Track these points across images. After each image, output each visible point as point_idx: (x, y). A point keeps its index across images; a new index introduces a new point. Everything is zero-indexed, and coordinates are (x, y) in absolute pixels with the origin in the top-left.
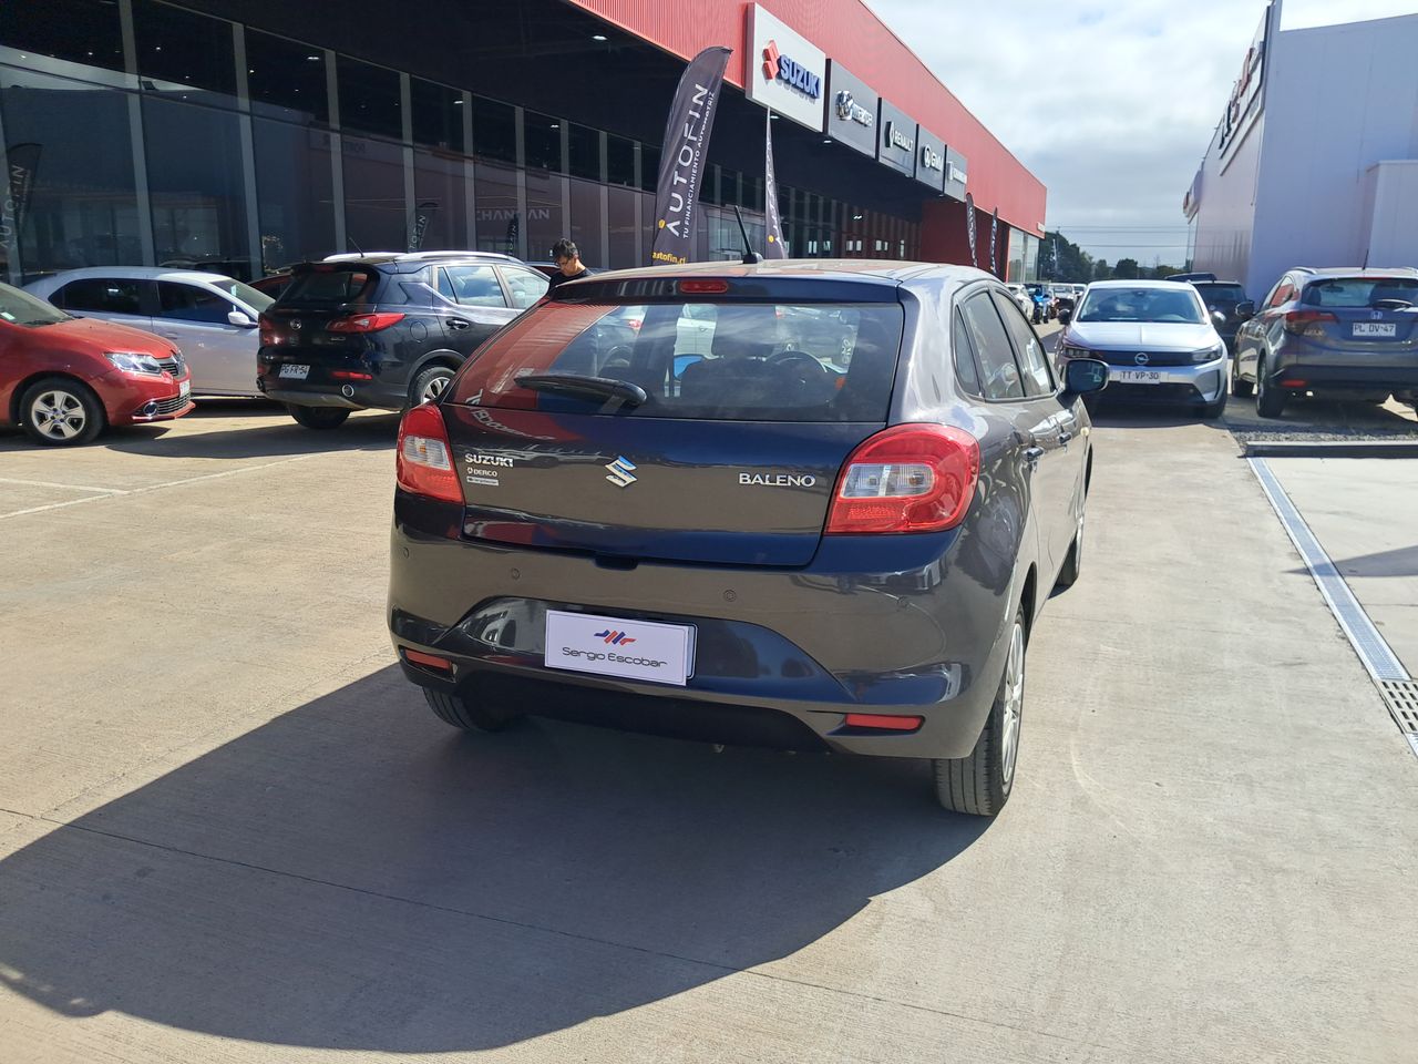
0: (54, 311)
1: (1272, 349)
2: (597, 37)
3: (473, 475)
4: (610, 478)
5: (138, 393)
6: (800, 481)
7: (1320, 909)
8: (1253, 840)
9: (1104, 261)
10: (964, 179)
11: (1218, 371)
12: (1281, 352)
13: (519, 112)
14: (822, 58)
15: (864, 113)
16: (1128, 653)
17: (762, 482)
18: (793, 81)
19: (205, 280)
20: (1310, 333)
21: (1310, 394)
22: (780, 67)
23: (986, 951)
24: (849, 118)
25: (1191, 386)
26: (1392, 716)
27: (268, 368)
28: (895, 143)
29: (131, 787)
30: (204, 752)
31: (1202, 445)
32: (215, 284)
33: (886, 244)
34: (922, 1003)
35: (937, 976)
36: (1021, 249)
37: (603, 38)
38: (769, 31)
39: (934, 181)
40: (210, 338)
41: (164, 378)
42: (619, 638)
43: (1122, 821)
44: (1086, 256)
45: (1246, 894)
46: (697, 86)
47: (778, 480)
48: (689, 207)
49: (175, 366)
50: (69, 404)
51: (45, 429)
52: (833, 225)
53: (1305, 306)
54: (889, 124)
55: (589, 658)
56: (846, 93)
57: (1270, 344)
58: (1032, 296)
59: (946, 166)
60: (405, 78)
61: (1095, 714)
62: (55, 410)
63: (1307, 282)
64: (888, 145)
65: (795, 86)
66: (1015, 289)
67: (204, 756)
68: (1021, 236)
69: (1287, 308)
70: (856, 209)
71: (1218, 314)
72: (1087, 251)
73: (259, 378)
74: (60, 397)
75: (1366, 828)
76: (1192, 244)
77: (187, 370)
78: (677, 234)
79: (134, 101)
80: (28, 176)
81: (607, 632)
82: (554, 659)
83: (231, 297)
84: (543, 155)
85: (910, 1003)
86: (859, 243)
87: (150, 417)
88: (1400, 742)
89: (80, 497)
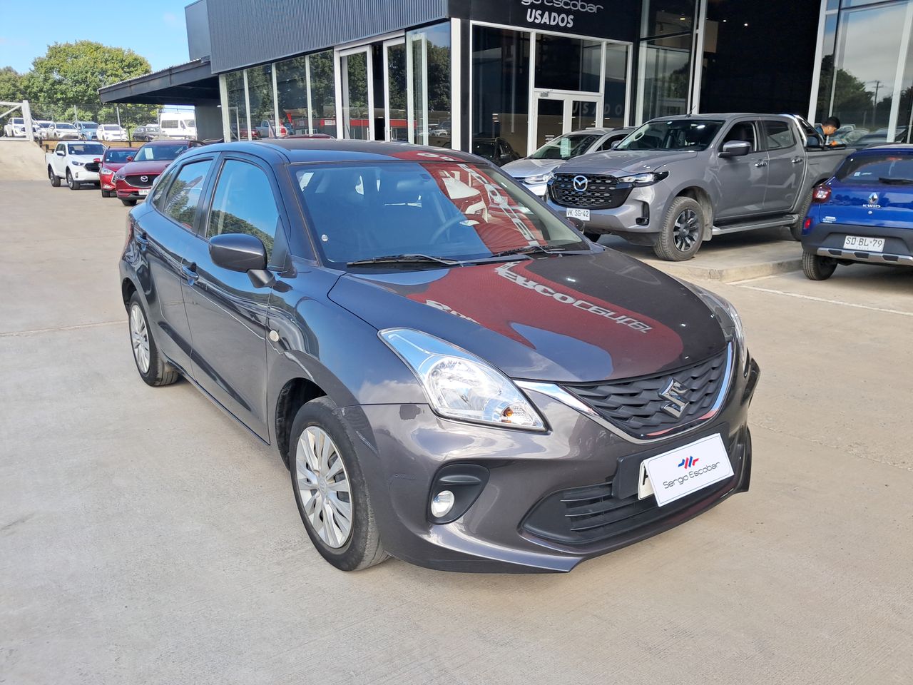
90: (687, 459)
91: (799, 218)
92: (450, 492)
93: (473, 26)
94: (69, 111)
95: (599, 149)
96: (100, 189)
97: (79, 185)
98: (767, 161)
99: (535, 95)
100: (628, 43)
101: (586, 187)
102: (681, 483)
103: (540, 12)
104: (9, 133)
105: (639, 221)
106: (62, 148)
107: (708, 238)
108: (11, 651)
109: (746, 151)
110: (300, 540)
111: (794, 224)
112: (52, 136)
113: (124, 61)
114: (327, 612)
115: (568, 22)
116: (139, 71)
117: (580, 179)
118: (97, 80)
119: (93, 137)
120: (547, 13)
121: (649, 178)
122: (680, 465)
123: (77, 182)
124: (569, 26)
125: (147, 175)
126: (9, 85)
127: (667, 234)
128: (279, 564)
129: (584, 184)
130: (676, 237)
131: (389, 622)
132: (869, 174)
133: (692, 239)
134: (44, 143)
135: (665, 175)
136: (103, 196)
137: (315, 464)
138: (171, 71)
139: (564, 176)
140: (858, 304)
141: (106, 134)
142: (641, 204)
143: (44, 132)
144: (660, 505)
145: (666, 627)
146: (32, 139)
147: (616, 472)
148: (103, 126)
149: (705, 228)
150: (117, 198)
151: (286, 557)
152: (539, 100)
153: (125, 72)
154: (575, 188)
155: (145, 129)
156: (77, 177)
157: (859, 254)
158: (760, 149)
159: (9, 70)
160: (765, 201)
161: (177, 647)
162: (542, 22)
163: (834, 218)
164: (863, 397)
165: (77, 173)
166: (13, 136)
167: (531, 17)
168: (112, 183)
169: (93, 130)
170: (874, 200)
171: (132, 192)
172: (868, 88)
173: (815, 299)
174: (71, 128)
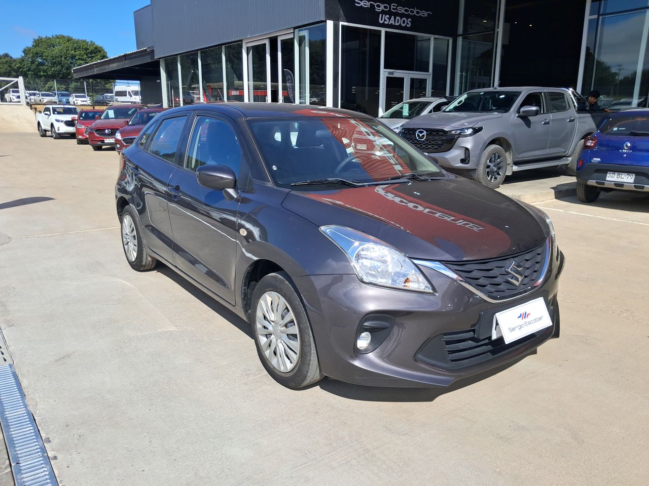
90: (523, 314)
91: (572, 160)
92: (368, 333)
93: (342, 26)
94: (49, 84)
95: (430, 112)
96: (76, 138)
97: (61, 136)
98: (550, 120)
99: (384, 74)
100: (448, 38)
101: (425, 137)
102: (520, 329)
103: (388, 16)
104: (8, 100)
105: (463, 161)
106: (47, 109)
107: (509, 173)
108: (80, 436)
109: (536, 113)
110: (257, 369)
111: (568, 164)
112: (39, 101)
113: (88, 49)
114: (283, 414)
115: (407, 23)
116: (99, 57)
117: (421, 132)
118: (69, 62)
119: (67, 102)
120: (393, 17)
121: (470, 131)
122: (519, 317)
123: (58, 133)
124: (408, 26)
125: (110, 129)
126: (6, 66)
127: (481, 169)
128: (245, 384)
129: (424, 135)
130: (488, 172)
131: (326, 420)
132: (624, 129)
133: (499, 174)
134: (33, 106)
135: (480, 129)
136: (78, 144)
137: (272, 316)
138: (126, 57)
139: (409, 130)
140: (617, 219)
141: (76, 100)
142: (464, 149)
143: (32, 99)
144: (507, 343)
145: (510, 425)
146: (25, 104)
147: (478, 321)
148: (74, 95)
149: (508, 166)
150: (89, 145)
151: (250, 380)
152: (387, 77)
153: (88, 57)
154: (417, 138)
155: (103, 98)
156: (58, 130)
157: (617, 184)
158: (545, 112)
159: (6, 55)
160: (550, 148)
161: (188, 434)
162: (390, 23)
163: (599, 159)
164: (627, 280)
165: (59, 128)
166: (11, 101)
167: (382, 20)
168: (85, 134)
169: (67, 98)
170: (627, 146)
171: (100, 141)
172: (614, 70)
173: (587, 215)
174: (52, 96)
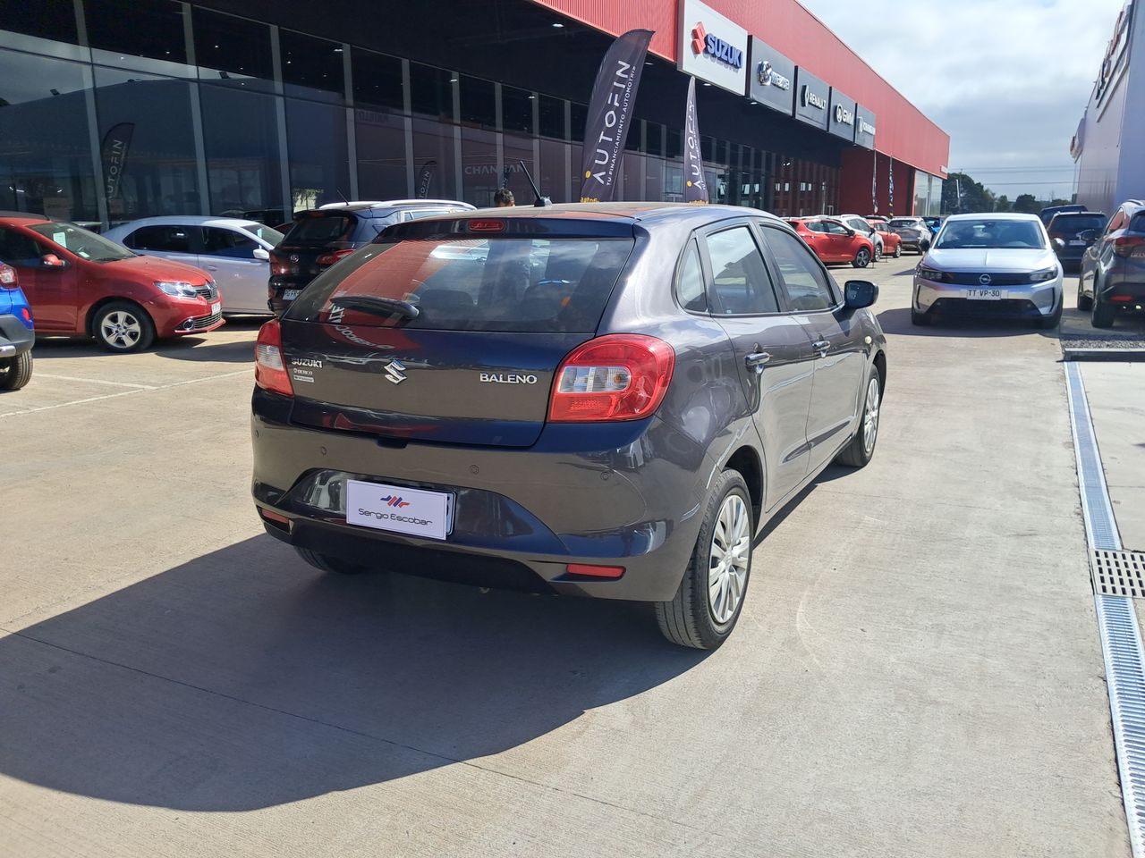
0: (124, 250)
1: (1104, 269)
2: (555, 25)
3: (297, 374)
4: (387, 376)
5: (179, 312)
6: (526, 380)
7: (953, 735)
8: (922, 678)
9: (1005, 197)
10: (872, 130)
11: (1053, 289)
12: (1111, 272)
13: (498, 86)
14: (744, 35)
15: (782, 79)
16: (886, 523)
17: (496, 380)
18: (718, 54)
19: (237, 225)
20: (1135, 256)
21: (1138, 307)
22: (707, 43)
23: (659, 756)
24: (768, 83)
25: (1028, 302)
26: (1091, 581)
27: (276, 292)
28: (809, 103)
29: (70, 607)
30: (132, 583)
31: (1028, 351)
32: (246, 228)
33: (810, 185)
34: (590, 794)
35: (611, 774)
36: (926, 188)
37: (560, 25)
38: (697, 14)
39: (846, 135)
40: (242, 269)
41: (200, 301)
42: (398, 502)
43: (818, 659)
44: (989, 193)
45: (895, 721)
46: (620, 62)
47: (509, 379)
48: (613, 161)
49: (209, 291)
50: (129, 321)
51: (111, 340)
52: (763, 170)
53: (1133, 233)
54: (804, 87)
55: (378, 517)
56: (765, 63)
57: (1102, 264)
58: (929, 228)
59: (856, 120)
60: (405, 63)
61: (836, 571)
62: (119, 326)
63: (1136, 211)
64: (803, 105)
65: (720, 59)
66: (915, 221)
67: (131, 586)
68: (926, 178)
69: (1117, 234)
70: (783, 157)
71: (1059, 241)
72: (991, 189)
73: (270, 300)
74: (122, 316)
75: (1025, 671)
76: (1077, 180)
77: (219, 294)
78: (602, 182)
79: (194, 88)
80: (125, 147)
81: (389, 498)
82: (353, 518)
83: (258, 238)
84: (517, 120)
85: (580, 793)
86: (787, 185)
87: (188, 330)
88: (1089, 602)
89: (120, 392)
